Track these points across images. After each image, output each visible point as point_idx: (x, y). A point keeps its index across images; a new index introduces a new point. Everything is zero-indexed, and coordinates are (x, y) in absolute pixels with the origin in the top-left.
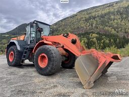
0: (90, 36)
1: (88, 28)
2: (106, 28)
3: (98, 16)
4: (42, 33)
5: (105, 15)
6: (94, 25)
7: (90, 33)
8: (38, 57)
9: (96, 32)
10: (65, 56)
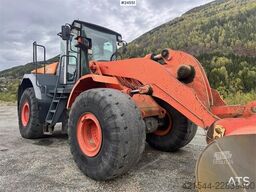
0: (213, 62)
1: (208, 45)
2: (250, 43)
3: (231, 19)
4: (90, 51)
5: (248, 16)
6: (221, 39)
7: (212, 55)
8: (76, 123)
9: (227, 54)
10: (156, 117)
